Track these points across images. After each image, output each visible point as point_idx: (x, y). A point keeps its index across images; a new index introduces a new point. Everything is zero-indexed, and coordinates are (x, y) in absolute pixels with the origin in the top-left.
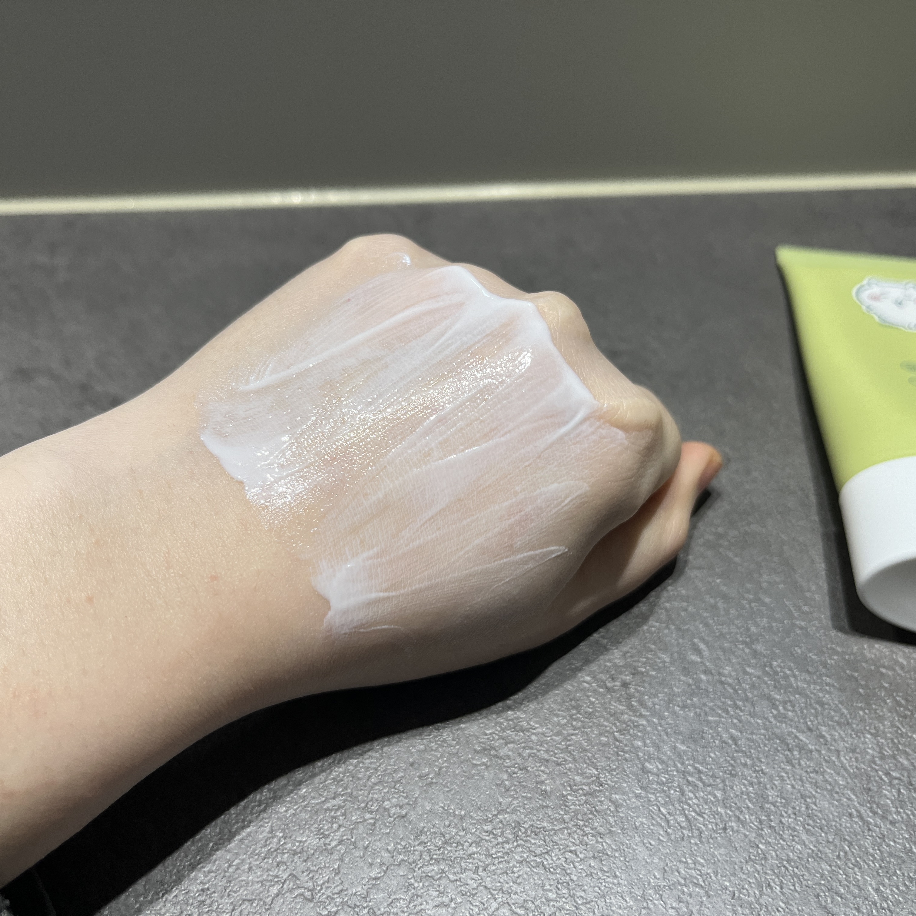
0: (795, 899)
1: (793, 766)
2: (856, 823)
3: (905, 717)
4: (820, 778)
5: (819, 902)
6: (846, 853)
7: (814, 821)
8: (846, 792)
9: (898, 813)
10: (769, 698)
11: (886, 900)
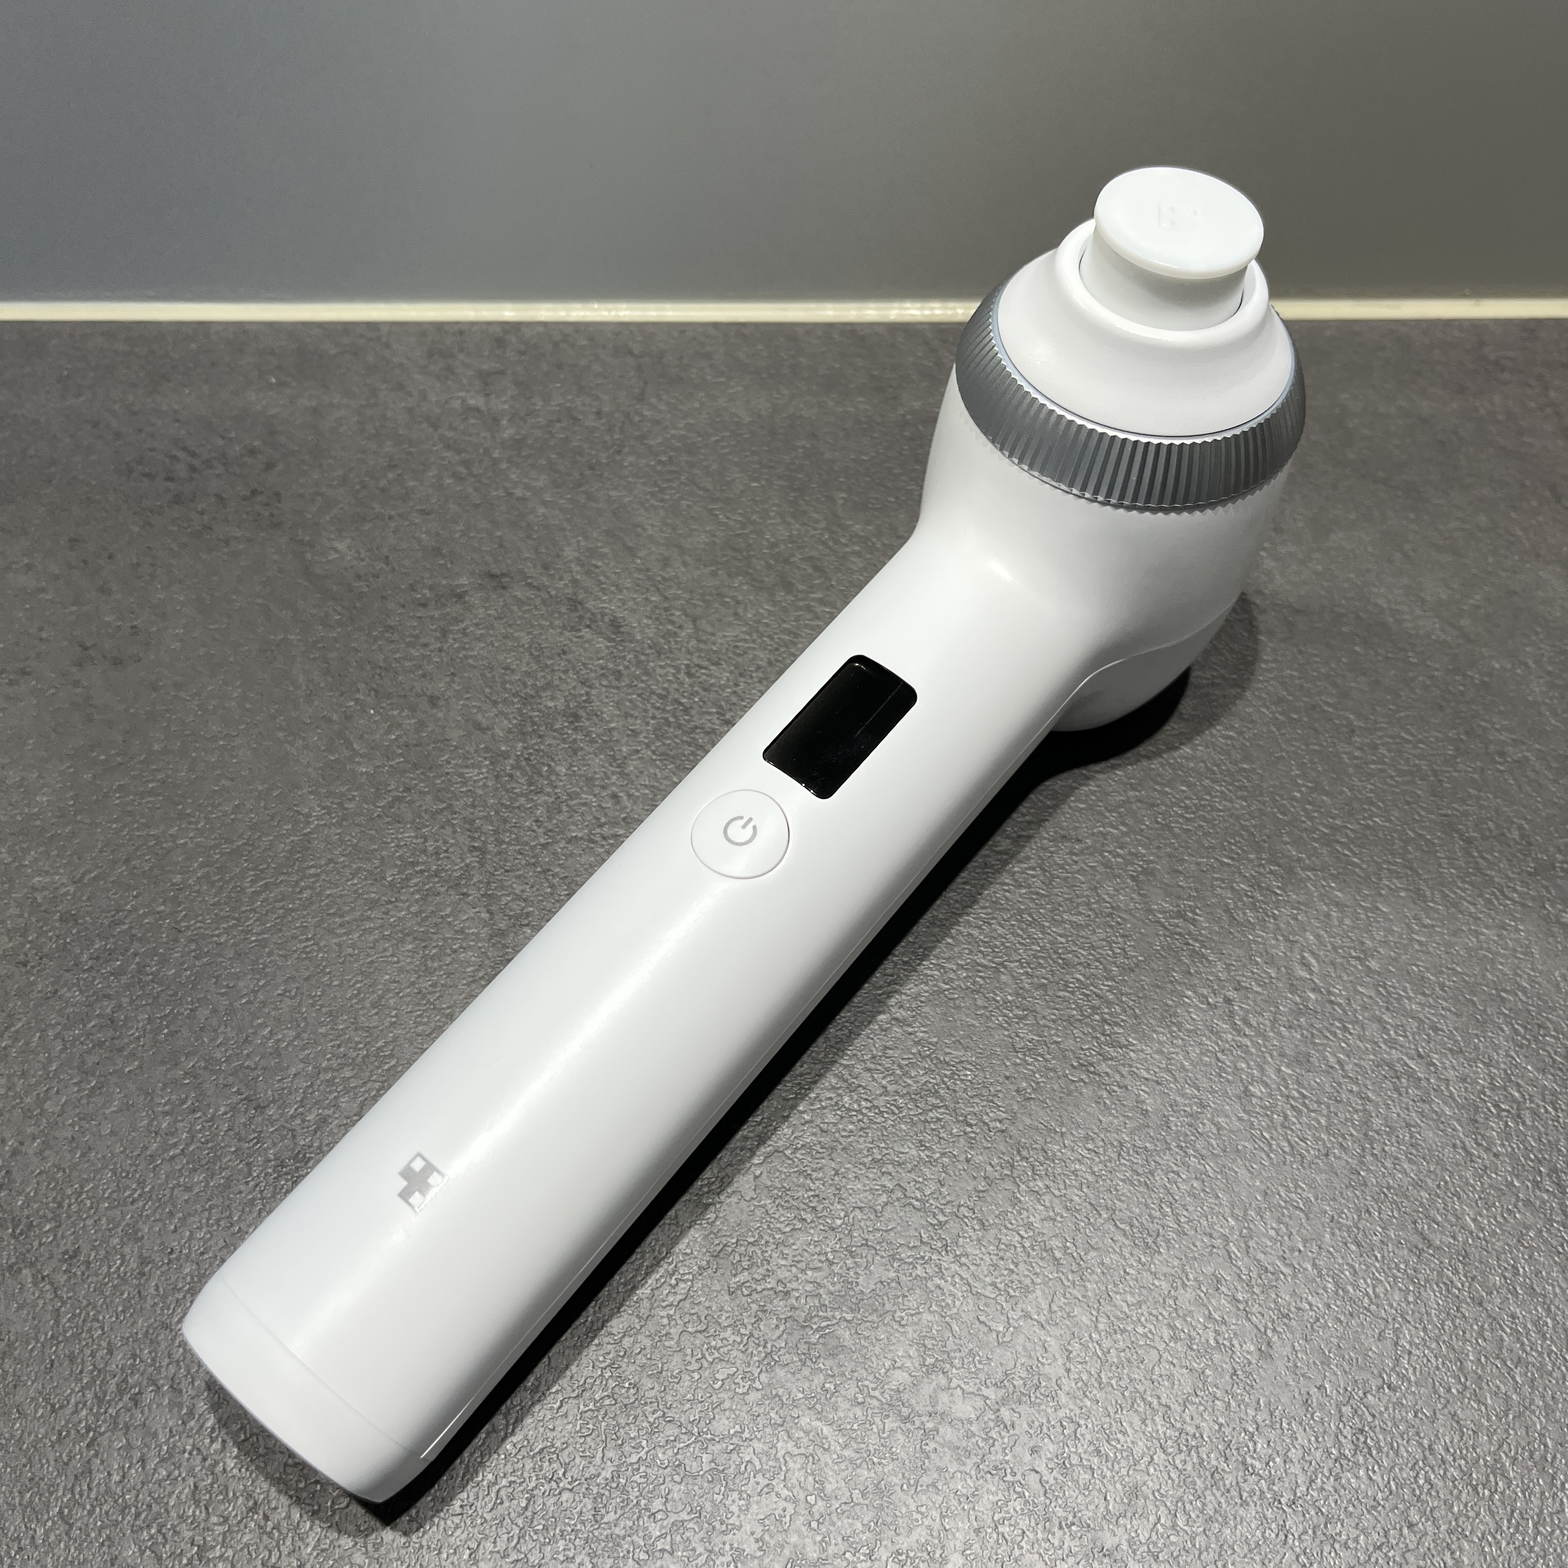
0: (1392, 1223)
1: (1400, 1095)
2: (1459, 1154)
3: (1521, 1047)
4: (1426, 1107)
5: (1416, 1228)
6: (1446, 1182)
7: (1417, 1150)
8: (1452, 1122)
9: (1503, 1145)
10: (1380, 1020)
11: (1482, 1230)
